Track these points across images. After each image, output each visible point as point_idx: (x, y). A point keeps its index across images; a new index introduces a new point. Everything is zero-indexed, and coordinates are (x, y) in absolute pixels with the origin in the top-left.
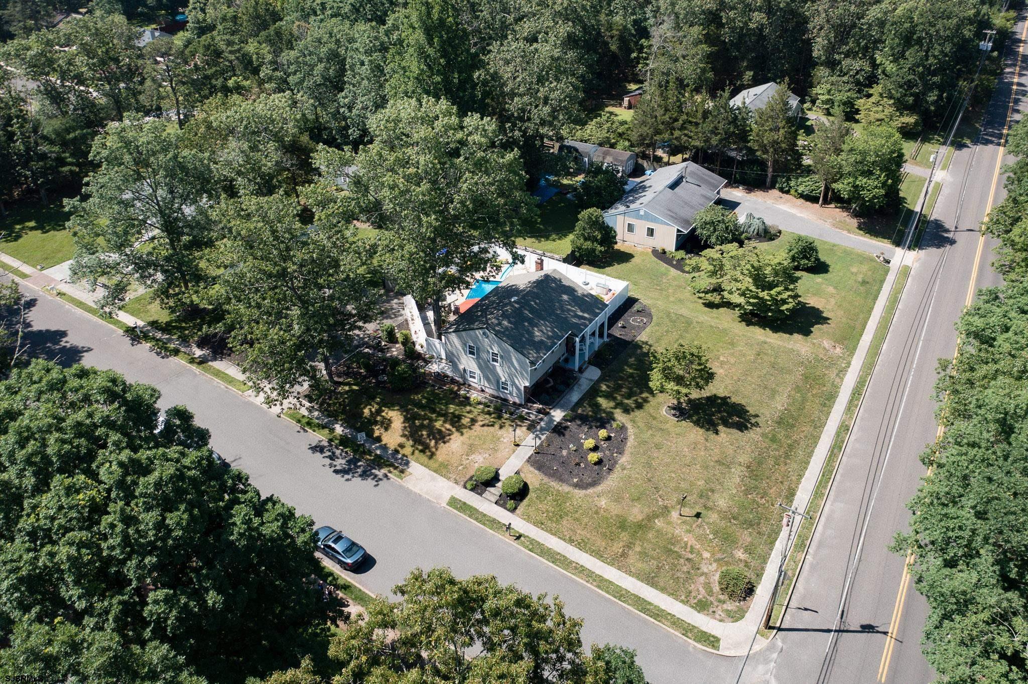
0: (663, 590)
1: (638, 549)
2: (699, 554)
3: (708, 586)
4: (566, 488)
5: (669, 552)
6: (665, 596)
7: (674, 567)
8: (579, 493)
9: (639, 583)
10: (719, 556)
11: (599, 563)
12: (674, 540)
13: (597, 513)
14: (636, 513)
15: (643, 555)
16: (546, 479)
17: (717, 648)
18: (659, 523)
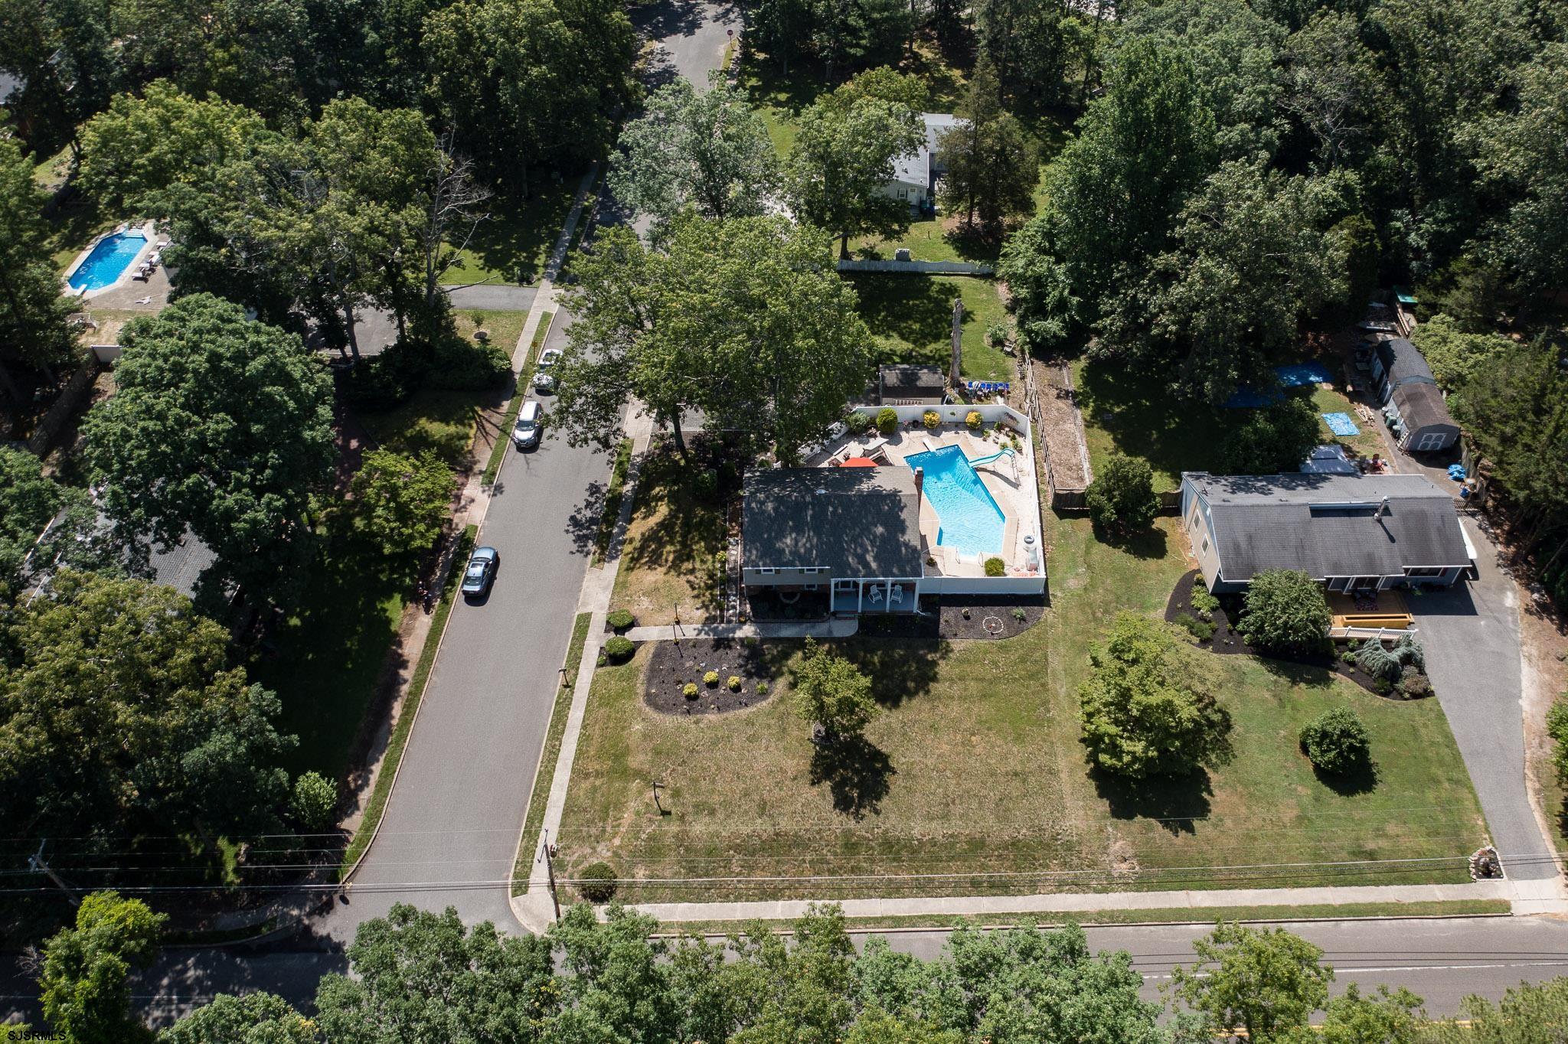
1: (598, 783)
2: (615, 835)
3: (582, 859)
4: (641, 690)
5: (605, 810)
7: (590, 822)
8: (640, 702)
10: (623, 853)
11: (570, 761)
12: (619, 806)
13: (623, 729)
14: (639, 760)
15: (594, 790)
16: (644, 669)
17: (514, 895)
18: (636, 784)
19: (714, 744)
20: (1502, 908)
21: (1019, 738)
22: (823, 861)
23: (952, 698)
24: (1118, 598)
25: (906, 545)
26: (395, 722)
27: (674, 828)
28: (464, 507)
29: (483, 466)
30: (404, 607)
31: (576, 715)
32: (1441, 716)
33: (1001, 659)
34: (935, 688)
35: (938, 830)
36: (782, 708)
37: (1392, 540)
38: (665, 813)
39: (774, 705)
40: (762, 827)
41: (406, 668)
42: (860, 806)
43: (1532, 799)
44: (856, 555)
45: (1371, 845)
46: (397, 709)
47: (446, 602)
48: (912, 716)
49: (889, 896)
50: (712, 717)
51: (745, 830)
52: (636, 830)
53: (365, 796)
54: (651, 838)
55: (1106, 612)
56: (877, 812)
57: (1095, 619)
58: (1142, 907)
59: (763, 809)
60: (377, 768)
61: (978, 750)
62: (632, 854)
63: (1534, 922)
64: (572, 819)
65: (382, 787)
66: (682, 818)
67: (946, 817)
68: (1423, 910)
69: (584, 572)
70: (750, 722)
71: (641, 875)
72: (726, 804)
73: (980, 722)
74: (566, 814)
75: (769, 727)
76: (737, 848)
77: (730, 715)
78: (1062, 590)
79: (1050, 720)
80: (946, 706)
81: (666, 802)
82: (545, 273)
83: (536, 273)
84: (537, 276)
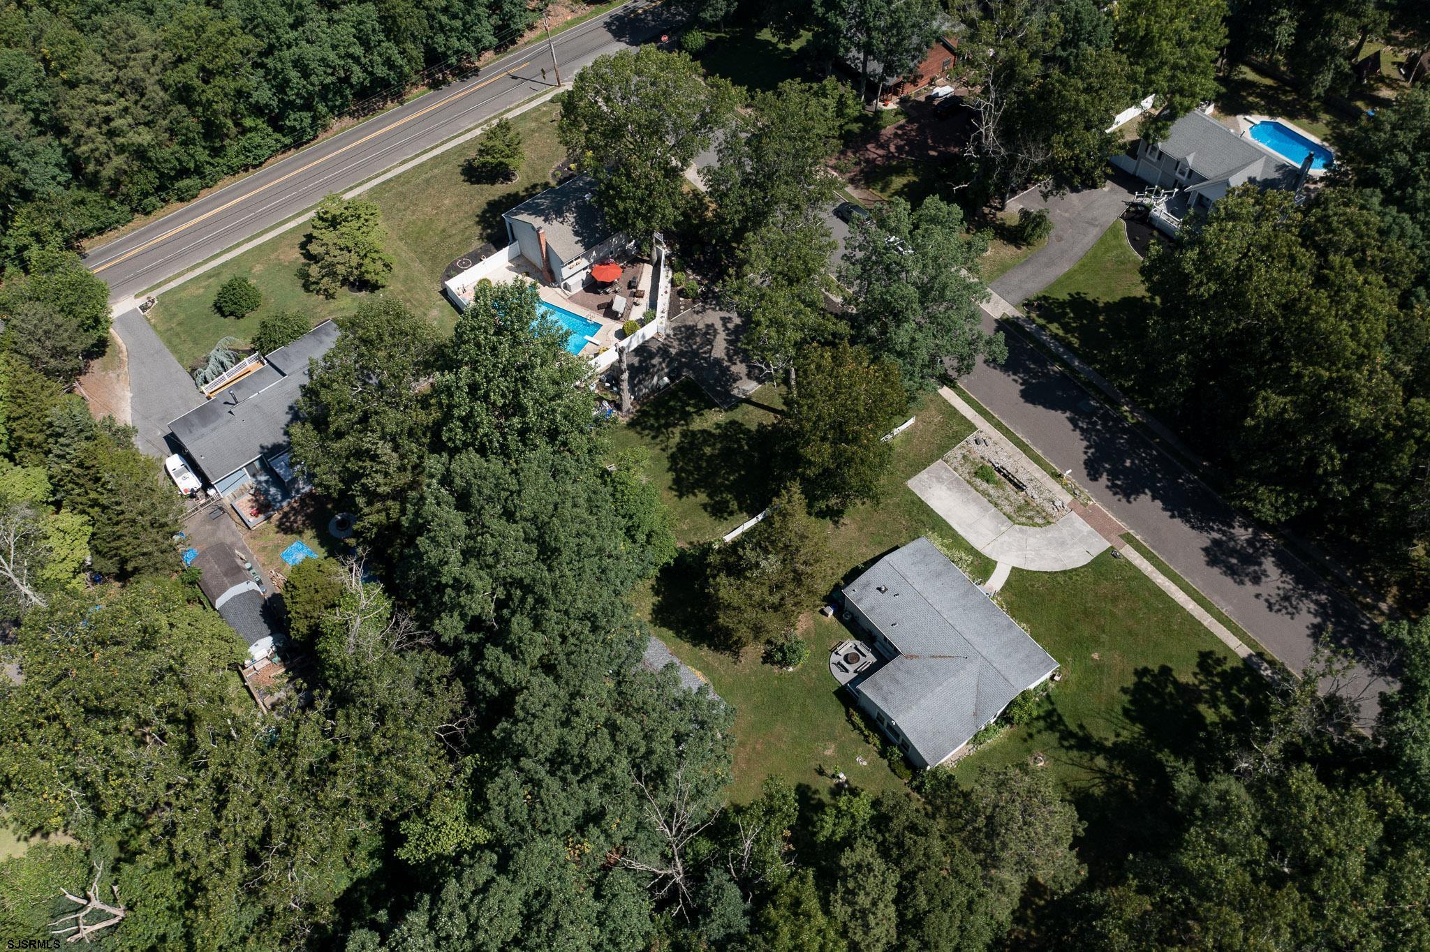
20: (136, 297)
23: (461, 221)
29: (849, 189)
32: (181, 361)
33: (449, 252)
34: (472, 222)
36: (540, 174)
39: (545, 173)
42: (469, 163)
45: (210, 280)
48: (475, 204)
49: (434, 156)
56: (459, 166)
57: (408, 301)
61: (429, 209)
67: (426, 180)
68: (179, 275)
70: (550, 162)
72: (530, 135)
73: (438, 219)
75: (540, 166)
78: (438, 306)
80: (461, 216)
82: (1034, 322)
83: (1039, 316)
84: (1033, 315)
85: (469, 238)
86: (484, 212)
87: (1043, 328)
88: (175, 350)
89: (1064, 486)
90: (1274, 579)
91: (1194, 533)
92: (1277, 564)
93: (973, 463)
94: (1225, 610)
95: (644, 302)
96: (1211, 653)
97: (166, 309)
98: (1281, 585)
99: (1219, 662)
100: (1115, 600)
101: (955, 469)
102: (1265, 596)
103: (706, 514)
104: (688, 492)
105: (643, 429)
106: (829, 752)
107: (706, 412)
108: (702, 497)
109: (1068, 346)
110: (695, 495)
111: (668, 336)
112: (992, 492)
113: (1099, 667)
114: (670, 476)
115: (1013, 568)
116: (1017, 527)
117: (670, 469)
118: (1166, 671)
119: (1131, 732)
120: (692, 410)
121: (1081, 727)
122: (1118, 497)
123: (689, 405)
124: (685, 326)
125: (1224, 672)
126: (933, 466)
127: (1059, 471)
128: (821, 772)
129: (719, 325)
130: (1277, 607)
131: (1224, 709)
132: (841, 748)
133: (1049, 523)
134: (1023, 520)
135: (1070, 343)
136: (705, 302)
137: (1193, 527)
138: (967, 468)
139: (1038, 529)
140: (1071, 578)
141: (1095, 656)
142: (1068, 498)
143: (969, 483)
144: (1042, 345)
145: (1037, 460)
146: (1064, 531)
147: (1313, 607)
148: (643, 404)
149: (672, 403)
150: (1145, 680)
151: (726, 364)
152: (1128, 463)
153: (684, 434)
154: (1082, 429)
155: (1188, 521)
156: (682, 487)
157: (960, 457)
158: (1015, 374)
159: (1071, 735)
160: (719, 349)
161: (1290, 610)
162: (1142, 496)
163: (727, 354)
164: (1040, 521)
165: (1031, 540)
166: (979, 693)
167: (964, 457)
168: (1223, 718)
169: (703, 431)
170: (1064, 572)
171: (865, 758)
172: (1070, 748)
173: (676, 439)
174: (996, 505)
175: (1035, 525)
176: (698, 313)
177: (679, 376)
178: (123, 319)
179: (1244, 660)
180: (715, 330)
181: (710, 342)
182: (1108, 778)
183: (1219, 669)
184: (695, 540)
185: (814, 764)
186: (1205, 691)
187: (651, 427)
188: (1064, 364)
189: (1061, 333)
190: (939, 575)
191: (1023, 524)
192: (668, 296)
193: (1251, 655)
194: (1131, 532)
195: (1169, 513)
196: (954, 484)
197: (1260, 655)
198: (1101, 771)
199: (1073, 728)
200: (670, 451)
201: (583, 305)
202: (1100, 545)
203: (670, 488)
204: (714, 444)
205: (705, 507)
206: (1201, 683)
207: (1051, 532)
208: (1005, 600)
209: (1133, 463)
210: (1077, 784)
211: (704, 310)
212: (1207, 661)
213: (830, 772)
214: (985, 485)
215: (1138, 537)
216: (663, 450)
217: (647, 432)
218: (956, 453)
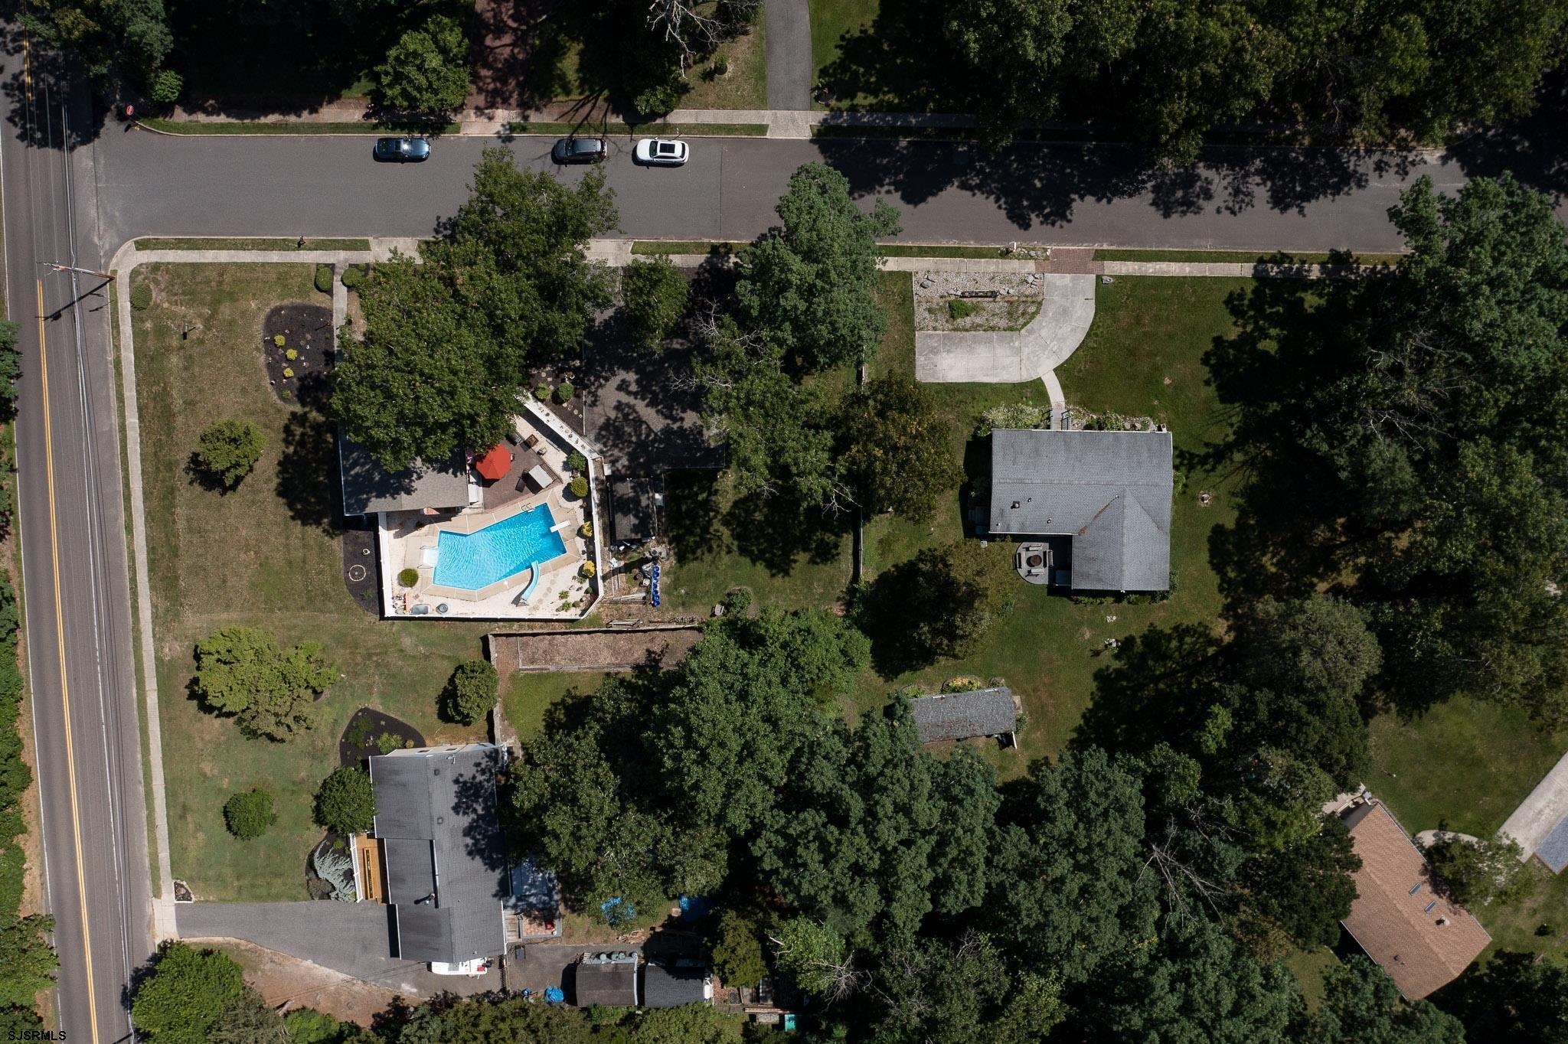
0: (185, 265)
1: (214, 285)
2: (170, 303)
3: (157, 282)
4: (286, 302)
5: (192, 293)
6: (182, 261)
7: (184, 284)
8: (276, 304)
9: (203, 260)
10: (159, 311)
11: (235, 260)
12: (189, 304)
13: (254, 295)
14: (226, 311)
15: (208, 282)
16: (306, 302)
17: (136, 242)
18: (207, 311)
19: (239, 364)
20: (157, 894)
21: (253, 586)
22: (161, 447)
23: (287, 538)
24: (394, 676)
25: (368, 500)
26: (263, 120)
27: (175, 343)
28: (482, 114)
29: (534, 118)
30: (365, 95)
31: (274, 257)
32: (295, 899)
33: (327, 577)
34: (297, 527)
35: (181, 525)
36: (272, 411)
37: (417, 902)
38: (185, 336)
39: (274, 405)
40: (178, 403)
41: (311, 113)
42: (195, 471)
43: (232, 940)
44: (359, 458)
45: (189, 818)
46: (272, 118)
47: (375, 127)
48: (270, 508)
49: (144, 493)
50: (262, 359)
51: (174, 393)
52: (173, 316)
53: (201, 118)
54: (169, 328)
55: (378, 665)
56: (191, 483)
57: (370, 656)
58: (145, 659)
59: (190, 404)
60: (222, 119)
61: (243, 556)
62: (159, 317)
63: (149, 910)
64: (188, 269)
65: (207, 128)
66: (182, 348)
67: (190, 530)
68: (153, 841)
69: (414, 235)
70: (258, 388)
71: (148, 325)
72: (193, 377)
73: (267, 558)
74: (192, 265)
75: (256, 403)
76: (165, 389)
77: (265, 372)
78: (399, 632)
79: (272, 611)
80: (280, 534)
81: (192, 336)
82: (840, 110)
83: (839, 100)
84: (833, 103)
85: (321, 546)
86: (291, 506)
87: (853, 109)
88: (277, 898)
89: (1019, 257)
90: (1219, 181)
91: (1136, 199)
92: (1208, 167)
93: (941, 309)
94: (1208, 246)
95: (543, 443)
96: (1231, 294)
97: (206, 879)
98: (1225, 183)
99: (1242, 296)
100: (1138, 321)
101: (935, 329)
102: (1222, 205)
103: (821, 566)
104: (789, 564)
105: (694, 553)
106: (1087, 636)
107: (716, 486)
108: (802, 557)
109: (890, 108)
110: (795, 561)
111: (601, 452)
112: (978, 320)
113: (1177, 387)
114: (760, 567)
115: (1055, 370)
116: (1023, 331)
117: (754, 562)
118: (1218, 341)
119: (1236, 413)
120: (705, 495)
121: (1207, 445)
122: (1058, 224)
123: (696, 495)
124: (601, 428)
125: (1250, 300)
126: (918, 344)
127: (1002, 247)
128: (1097, 653)
129: (625, 398)
130: (1237, 207)
131: (1273, 332)
132: (1091, 625)
133: (1040, 303)
134: (1021, 321)
135: (890, 103)
136: (585, 387)
137: (1130, 196)
138: (942, 318)
139: (1038, 318)
140: (1096, 335)
141: (1167, 381)
142: (1031, 266)
143: (955, 330)
144: (869, 130)
145: (978, 254)
146: (1056, 298)
147: (1258, 179)
148: (666, 533)
149: (684, 508)
150: (1212, 362)
151: (675, 426)
152: (1038, 184)
153: (726, 523)
154: (979, 187)
155: (1123, 193)
156: (780, 566)
157: (926, 314)
158: (882, 186)
159: (1207, 456)
160: (655, 421)
161: (1247, 200)
162: (1074, 205)
163: (666, 417)
164: (1032, 309)
165: (1044, 332)
166: (1148, 512)
167: (930, 311)
168: (1278, 338)
169: (736, 504)
170: (1088, 335)
171: (1111, 614)
172: (1213, 469)
173: (726, 533)
174: (993, 329)
175: (1033, 316)
176: (594, 404)
177: (657, 478)
178: (182, 923)
179: (1254, 276)
180: (628, 405)
181: (639, 422)
182: (1250, 463)
183: (1246, 302)
184: (838, 593)
185: (1087, 653)
186: (1253, 331)
187: (698, 545)
188: (907, 131)
189: (871, 100)
190: (1037, 452)
191: (1025, 324)
192: (552, 416)
193: (1255, 268)
194: (1096, 246)
195: (1105, 201)
196: (948, 344)
197: (1261, 261)
198: (1244, 463)
199: (1202, 451)
200: (735, 548)
201: (503, 501)
202: (1088, 282)
203: (773, 576)
204: (757, 506)
205: (812, 561)
206: (1244, 327)
207: (1050, 309)
208: (1075, 404)
209: (1041, 180)
210: (1240, 486)
211: (595, 395)
212: (1234, 304)
213: (1101, 647)
214: (968, 320)
215: (1105, 247)
216: (729, 552)
217: (699, 552)
218: (921, 314)
